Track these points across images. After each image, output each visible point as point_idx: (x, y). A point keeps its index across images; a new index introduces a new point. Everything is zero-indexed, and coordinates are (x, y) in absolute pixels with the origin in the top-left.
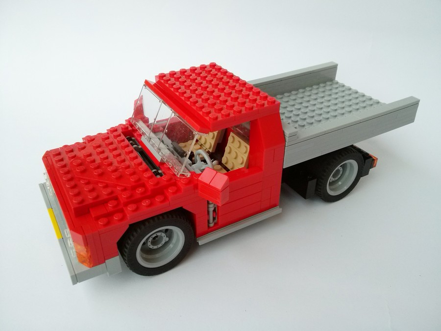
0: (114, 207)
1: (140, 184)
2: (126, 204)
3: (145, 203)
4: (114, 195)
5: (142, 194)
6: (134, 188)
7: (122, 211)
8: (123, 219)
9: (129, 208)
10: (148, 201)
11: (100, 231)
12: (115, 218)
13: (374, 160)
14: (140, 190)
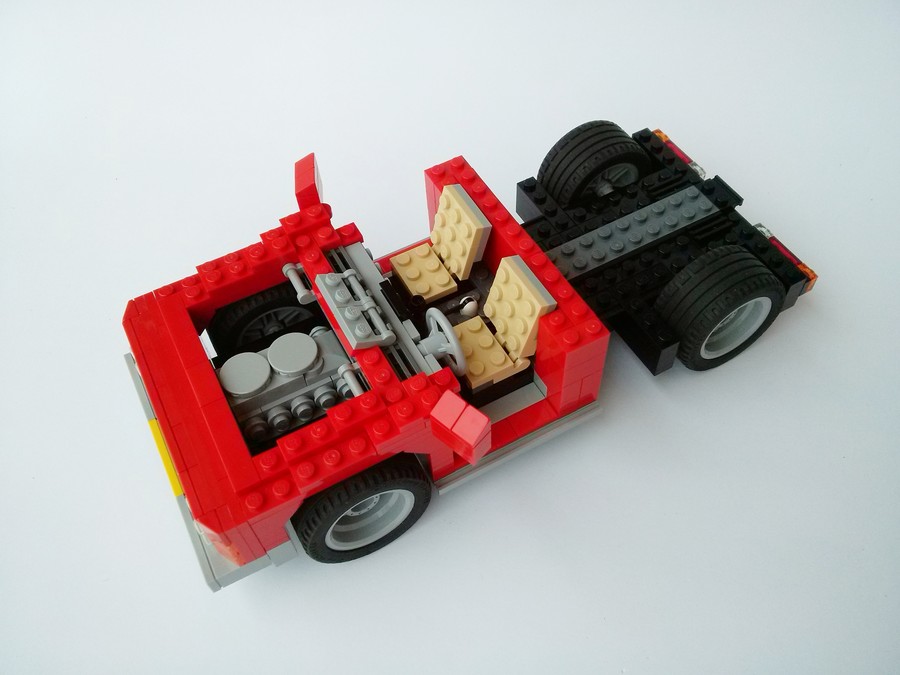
0: (271, 469)
2: (295, 462)
3: (328, 460)
5: (322, 439)
7: (286, 475)
8: (291, 492)
9: (301, 473)
10: (335, 455)
11: (251, 521)
12: (276, 494)
13: (809, 280)
14: (319, 430)
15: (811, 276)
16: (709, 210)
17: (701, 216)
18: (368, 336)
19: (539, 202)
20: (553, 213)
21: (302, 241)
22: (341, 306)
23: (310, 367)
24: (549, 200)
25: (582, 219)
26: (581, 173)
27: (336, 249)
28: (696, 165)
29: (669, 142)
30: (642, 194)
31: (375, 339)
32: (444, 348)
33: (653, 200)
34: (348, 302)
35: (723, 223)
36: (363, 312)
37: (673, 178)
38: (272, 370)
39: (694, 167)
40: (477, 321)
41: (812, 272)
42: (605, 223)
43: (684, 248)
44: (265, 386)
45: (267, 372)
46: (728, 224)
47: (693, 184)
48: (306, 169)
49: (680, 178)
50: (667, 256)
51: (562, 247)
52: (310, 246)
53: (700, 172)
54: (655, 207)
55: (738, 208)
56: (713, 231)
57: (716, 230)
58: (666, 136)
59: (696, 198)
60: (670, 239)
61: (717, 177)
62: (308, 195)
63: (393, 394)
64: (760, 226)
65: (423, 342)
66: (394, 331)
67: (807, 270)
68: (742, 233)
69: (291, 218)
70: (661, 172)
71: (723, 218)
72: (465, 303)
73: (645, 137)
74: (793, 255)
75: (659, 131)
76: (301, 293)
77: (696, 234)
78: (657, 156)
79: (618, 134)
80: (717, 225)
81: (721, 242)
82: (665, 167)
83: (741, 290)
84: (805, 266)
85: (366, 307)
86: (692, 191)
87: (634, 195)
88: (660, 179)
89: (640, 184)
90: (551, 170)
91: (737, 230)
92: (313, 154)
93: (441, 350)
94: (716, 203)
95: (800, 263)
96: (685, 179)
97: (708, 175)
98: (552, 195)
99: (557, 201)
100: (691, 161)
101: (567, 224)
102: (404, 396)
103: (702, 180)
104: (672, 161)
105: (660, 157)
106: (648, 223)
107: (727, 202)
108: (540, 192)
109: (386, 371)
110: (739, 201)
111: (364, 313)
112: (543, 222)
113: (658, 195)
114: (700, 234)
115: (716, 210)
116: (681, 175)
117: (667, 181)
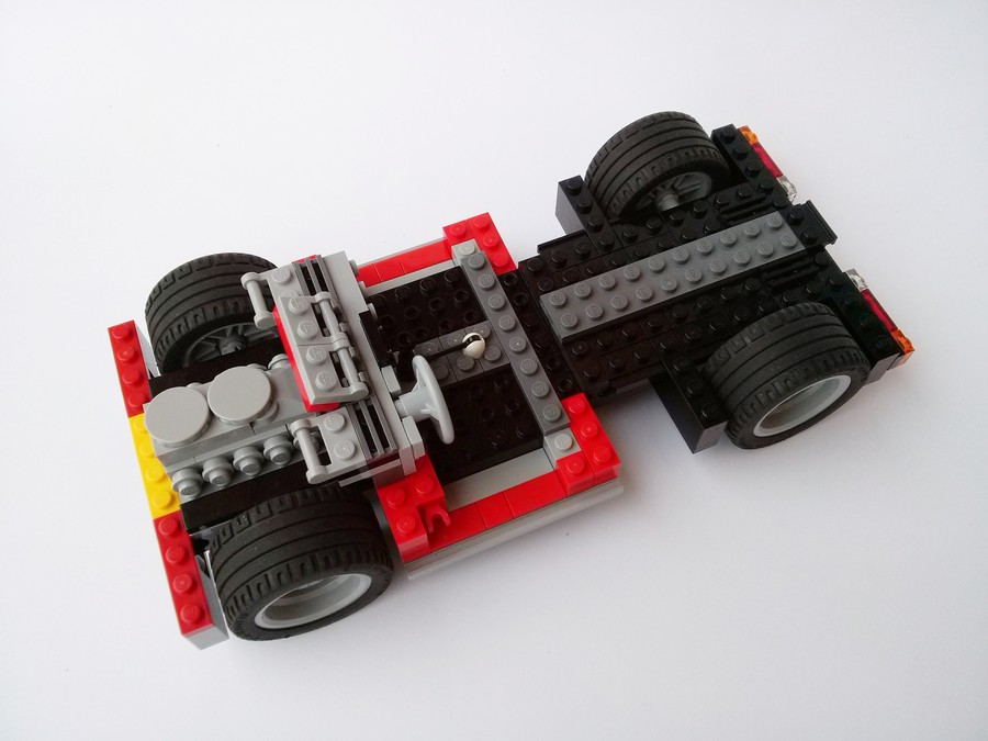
13: (902, 354)
15: (906, 346)
16: (792, 248)
17: (781, 255)
18: (331, 390)
19: (582, 211)
22: (303, 344)
23: (262, 414)
24: (596, 210)
28: (785, 179)
29: (758, 145)
30: (711, 215)
31: (341, 393)
32: (427, 409)
33: (724, 226)
34: (313, 338)
35: (808, 266)
36: (331, 353)
37: (755, 197)
38: (211, 414)
39: (783, 184)
41: (908, 342)
42: (659, 250)
43: (752, 295)
44: (200, 434)
45: (204, 417)
46: (812, 269)
47: (779, 209)
49: (765, 198)
50: (729, 303)
53: (790, 190)
54: (723, 236)
55: (829, 248)
56: (793, 277)
57: (797, 275)
58: (755, 137)
59: (778, 229)
60: (737, 281)
61: (809, 203)
64: (855, 273)
65: (405, 399)
66: (368, 382)
67: (903, 341)
68: (828, 282)
70: (739, 187)
71: (807, 261)
72: (469, 342)
73: (729, 138)
74: (887, 317)
75: (746, 129)
76: (260, 314)
77: (771, 279)
78: (737, 162)
79: (694, 132)
80: (799, 269)
81: (800, 292)
82: (745, 180)
84: (901, 335)
85: (337, 346)
86: (774, 218)
87: (700, 215)
88: (738, 197)
89: (711, 200)
91: (823, 276)
93: (424, 411)
94: (801, 238)
95: (894, 328)
96: (769, 200)
97: (797, 200)
98: (600, 202)
99: (605, 211)
100: (780, 175)
101: (612, 245)
103: (791, 203)
104: (755, 173)
105: (742, 165)
106: (712, 259)
107: (816, 238)
108: (585, 197)
110: (832, 238)
111: (333, 355)
112: (583, 239)
113: (729, 220)
114: (775, 278)
115: (801, 248)
116: (764, 195)
117: (746, 201)
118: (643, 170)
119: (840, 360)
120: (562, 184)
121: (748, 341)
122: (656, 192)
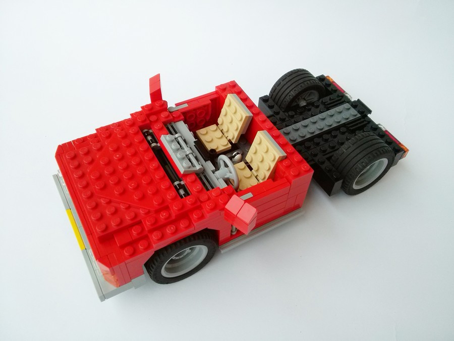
0: (138, 234)
1: (164, 207)
2: (151, 231)
3: (169, 230)
4: (138, 219)
5: (166, 219)
6: (158, 211)
7: (146, 238)
8: (149, 247)
9: (154, 237)
10: (173, 228)
11: (126, 261)
12: (140, 247)
13: (405, 152)
14: (164, 214)
15: (406, 150)
16: (356, 115)
17: (351, 118)
18: (189, 167)
19: (271, 107)
20: (278, 113)
21: (153, 118)
22: (175, 151)
24: (276, 107)
25: (292, 117)
26: (293, 93)
27: (170, 123)
29: (334, 82)
30: (322, 106)
31: (193, 169)
32: (228, 175)
33: (328, 109)
34: (178, 150)
35: (363, 122)
37: (337, 99)
39: (346, 95)
40: (242, 164)
41: (406, 148)
42: (304, 119)
43: (343, 133)
46: (365, 123)
47: (347, 102)
48: (155, 82)
49: (341, 99)
50: (335, 137)
51: (284, 129)
52: (156, 121)
53: (349, 97)
54: (329, 113)
55: (369, 115)
57: (359, 125)
58: (332, 79)
59: (349, 109)
60: (337, 128)
61: (358, 100)
62: (156, 95)
63: (204, 197)
64: (380, 125)
65: (217, 173)
66: (202, 165)
68: (372, 127)
69: (147, 106)
70: (330, 96)
71: (362, 120)
72: (235, 155)
73: (322, 79)
74: (396, 139)
75: (328, 77)
77: (350, 127)
78: (328, 88)
79: (309, 75)
80: (360, 123)
81: (362, 131)
82: (332, 94)
83: (376, 153)
84: (403, 146)
85: (188, 153)
86: (347, 105)
87: (317, 107)
88: (330, 99)
89: (320, 101)
90: (277, 91)
91: (369, 126)
92: (159, 74)
93: (226, 177)
94: (359, 112)
95: (400, 143)
96: (342, 100)
97: (354, 98)
98: (277, 104)
99: (280, 107)
100: (344, 92)
101: (285, 119)
102: (209, 199)
103: (351, 101)
104: (336, 91)
105: (330, 89)
106: (326, 120)
107: (364, 112)
108: (271, 102)
109: (199, 186)
110: (370, 112)
111: (187, 156)
112: (273, 117)
113: (330, 107)
114: (351, 127)
115: (359, 115)
116: (341, 98)
117: (334, 100)
118: (291, 92)
119: (382, 152)
120: (261, 98)
121: (344, 150)
122: (298, 99)
